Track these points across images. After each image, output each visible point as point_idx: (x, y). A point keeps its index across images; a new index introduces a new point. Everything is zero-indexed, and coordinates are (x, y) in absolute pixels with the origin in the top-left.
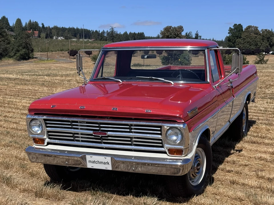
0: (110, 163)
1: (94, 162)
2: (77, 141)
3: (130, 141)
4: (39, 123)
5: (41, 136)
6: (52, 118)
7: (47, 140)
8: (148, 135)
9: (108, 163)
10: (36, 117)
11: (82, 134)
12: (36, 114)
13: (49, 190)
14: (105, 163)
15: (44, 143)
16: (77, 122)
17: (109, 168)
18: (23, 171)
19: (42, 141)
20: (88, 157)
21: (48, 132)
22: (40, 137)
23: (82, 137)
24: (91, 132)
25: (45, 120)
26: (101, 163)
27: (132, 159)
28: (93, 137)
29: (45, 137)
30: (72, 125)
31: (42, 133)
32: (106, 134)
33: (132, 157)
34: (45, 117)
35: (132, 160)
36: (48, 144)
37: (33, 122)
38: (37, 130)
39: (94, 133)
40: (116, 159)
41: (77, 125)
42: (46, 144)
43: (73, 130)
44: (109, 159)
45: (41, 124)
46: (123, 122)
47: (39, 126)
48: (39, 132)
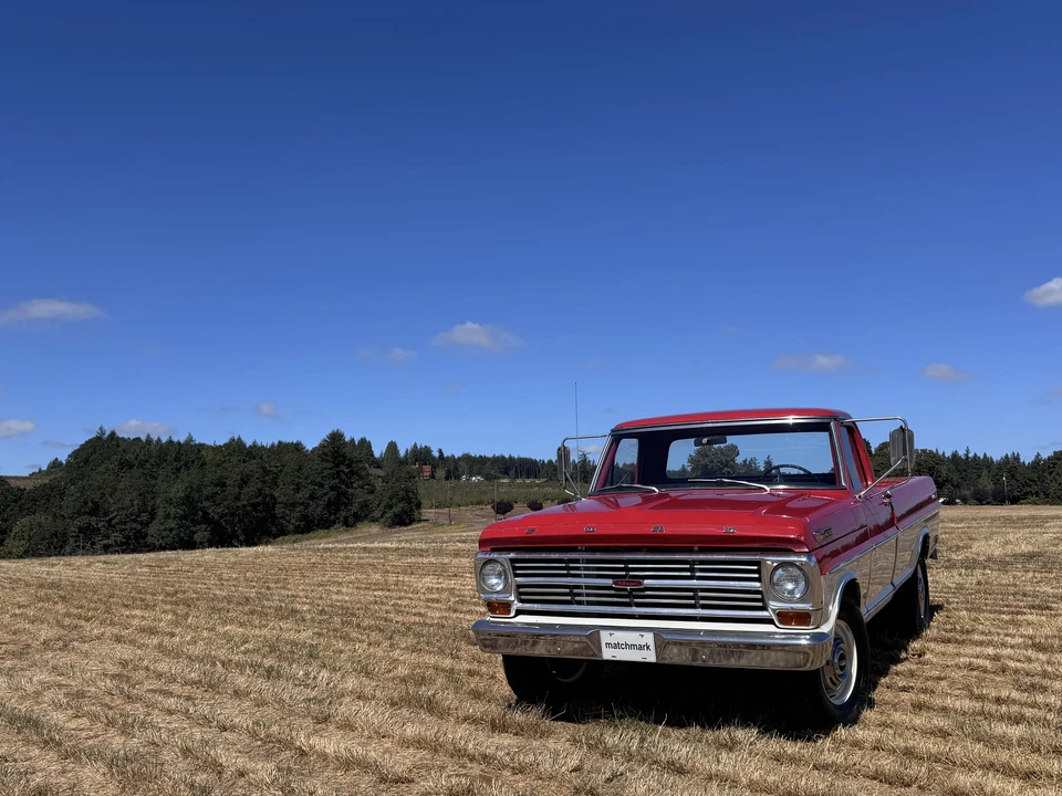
0: (652, 647)
1: (617, 646)
2: (579, 603)
3: (694, 598)
4: (499, 568)
5: (503, 595)
6: (527, 556)
7: (517, 605)
8: (732, 583)
9: (648, 648)
10: (495, 556)
11: (587, 587)
12: (494, 550)
13: (519, 717)
14: (641, 648)
15: (509, 612)
16: (577, 561)
17: (651, 657)
18: (456, 688)
19: (505, 607)
20: (605, 637)
21: (519, 586)
22: (501, 597)
23: (588, 595)
24: (609, 582)
25: (513, 561)
26: (632, 646)
27: (700, 635)
28: (613, 592)
29: (512, 598)
30: (568, 568)
31: (505, 590)
32: (640, 584)
33: (699, 631)
34: (512, 555)
35: (700, 639)
36: (519, 612)
37: (488, 567)
38: (495, 582)
39: (614, 583)
40: (664, 636)
41: (578, 569)
42: (513, 614)
43: (569, 579)
44: (649, 638)
45: (504, 571)
46: (677, 557)
47: (499, 576)
48: (499, 589)
